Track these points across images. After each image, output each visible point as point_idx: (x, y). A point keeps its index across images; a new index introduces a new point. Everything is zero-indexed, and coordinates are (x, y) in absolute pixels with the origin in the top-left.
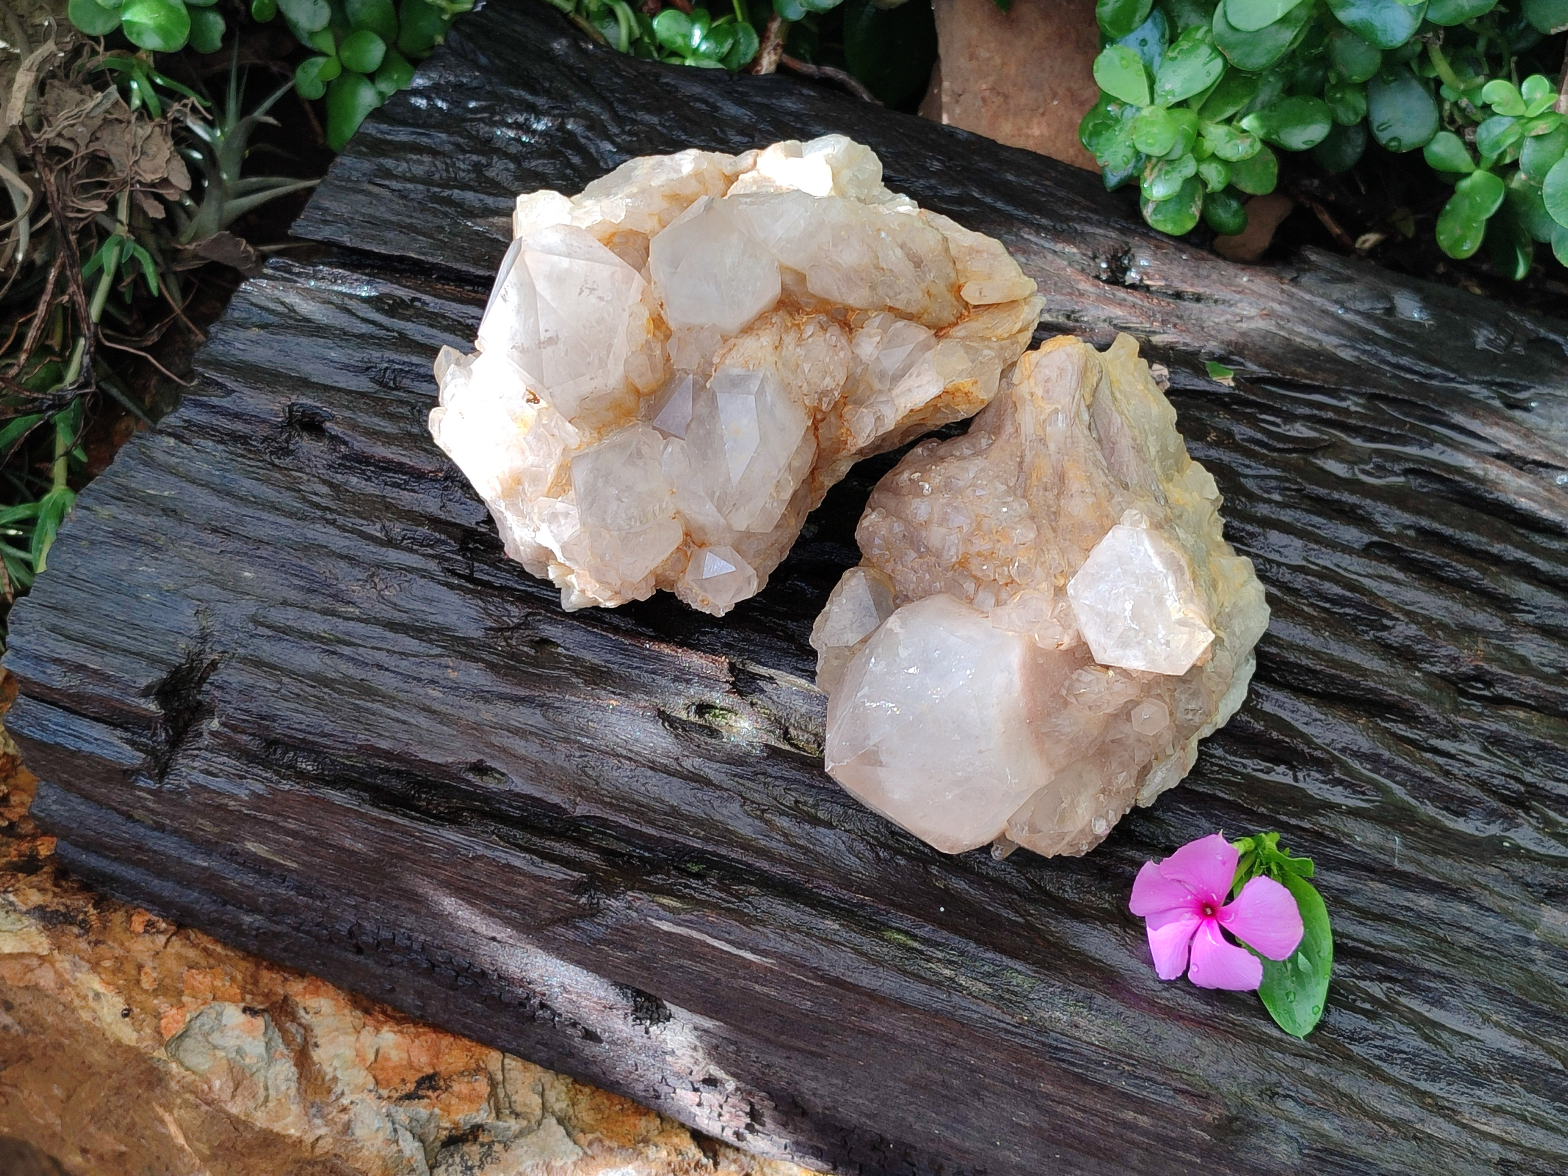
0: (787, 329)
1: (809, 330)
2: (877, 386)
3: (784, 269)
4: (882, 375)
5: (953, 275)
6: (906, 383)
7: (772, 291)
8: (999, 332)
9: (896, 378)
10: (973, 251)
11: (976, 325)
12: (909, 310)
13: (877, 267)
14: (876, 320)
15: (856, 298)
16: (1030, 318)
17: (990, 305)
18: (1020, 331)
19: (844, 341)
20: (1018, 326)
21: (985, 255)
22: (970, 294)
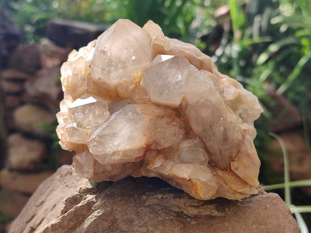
0: (169, 117)
1: (175, 123)
2: (175, 159)
3: (184, 99)
4: (179, 157)
5: (234, 155)
6: (183, 166)
7: (176, 102)
8: (233, 186)
9: (182, 162)
10: (248, 155)
11: (227, 176)
12: (209, 149)
13: (211, 127)
14: (197, 141)
15: (196, 128)
16: (247, 192)
17: (237, 176)
18: (240, 193)
19: (181, 137)
20: (240, 191)
21: (251, 160)
22: (234, 165)
